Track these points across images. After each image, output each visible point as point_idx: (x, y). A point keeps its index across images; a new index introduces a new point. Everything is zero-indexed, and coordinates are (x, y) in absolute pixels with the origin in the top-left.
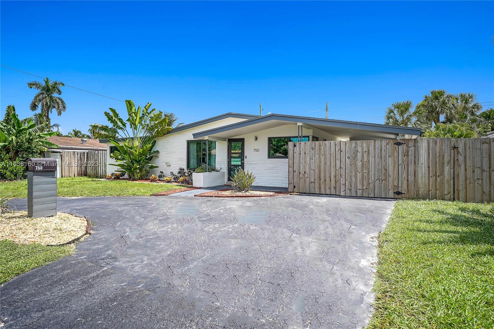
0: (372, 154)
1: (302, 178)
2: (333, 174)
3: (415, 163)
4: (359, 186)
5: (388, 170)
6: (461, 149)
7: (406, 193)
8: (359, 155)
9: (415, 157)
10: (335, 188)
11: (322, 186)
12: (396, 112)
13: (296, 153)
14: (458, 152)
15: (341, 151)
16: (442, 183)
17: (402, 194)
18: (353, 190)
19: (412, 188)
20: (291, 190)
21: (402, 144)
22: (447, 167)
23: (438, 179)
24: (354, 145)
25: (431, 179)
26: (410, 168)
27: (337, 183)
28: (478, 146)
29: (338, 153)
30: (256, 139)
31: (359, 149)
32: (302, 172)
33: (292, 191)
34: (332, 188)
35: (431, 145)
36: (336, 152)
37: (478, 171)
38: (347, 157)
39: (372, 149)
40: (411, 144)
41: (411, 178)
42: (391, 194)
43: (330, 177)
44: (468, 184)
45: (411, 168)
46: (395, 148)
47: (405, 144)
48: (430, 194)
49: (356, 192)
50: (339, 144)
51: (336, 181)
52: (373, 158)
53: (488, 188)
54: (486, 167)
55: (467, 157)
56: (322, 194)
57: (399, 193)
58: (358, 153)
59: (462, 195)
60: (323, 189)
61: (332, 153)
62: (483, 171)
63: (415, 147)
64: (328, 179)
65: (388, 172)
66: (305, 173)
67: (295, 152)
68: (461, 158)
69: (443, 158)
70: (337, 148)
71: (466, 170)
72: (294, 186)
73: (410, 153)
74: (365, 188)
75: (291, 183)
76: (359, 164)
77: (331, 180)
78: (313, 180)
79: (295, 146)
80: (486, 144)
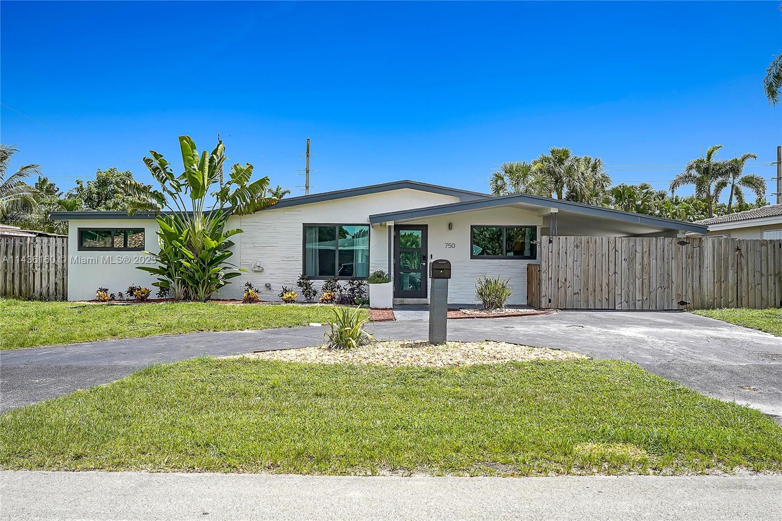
0: (653, 257)
1: (561, 287)
2: (605, 281)
3: (700, 266)
4: (638, 296)
5: (670, 275)
6: (743, 251)
7: (691, 303)
8: (639, 256)
9: (700, 260)
10: (608, 300)
11: (591, 298)
12: (507, 179)
13: (552, 252)
14: (741, 255)
15: (616, 250)
16: (726, 289)
17: (686, 303)
18: (631, 302)
19: (697, 297)
20: (545, 306)
21: (687, 243)
22: (731, 271)
23: (723, 285)
24: (632, 243)
25: (716, 284)
26: (694, 272)
27: (610, 294)
28: (758, 248)
29: (612, 253)
30: (450, 226)
31: (639, 248)
32: (562, 279)
33: (547, 307)
34: (604, 300)
35: (716, 245)
36: (610, 252)
37: (758, 275)
38: (623, 259)
39: (653, 248)
40: (696, 243)
41: (696, 284)
42: (675, 306)
43: (601, 286)
44: (749, 290)
45: (696, 273)
46: (679, 248)
47: (690, 243)
48: (715, 304)
49: (635, 304)
50: (614, 240)
51: (609, 290)
52: (654, 261)
53: (766, 293)
54: (764, 272)
55: (749, 260)
56: (591, 309)
57: (682, 303)
58: (637, 254)
59: (745, 302)
60: (591, 302)
61: (603, 253)
62: (762, 275)
63: (700, 247)
64: (598, 289)
65: (671, 277)
66: (566, 280)
67: (550, 250)
68: (744, 261)
69: (727, 261)
70: (612, 246)
71: (748, 275)
72: (549, 299)
73: (695, 255)
74: (645, 298)
75: (546, 295)
76: (638, 268)
77: (602, 290)
78: (576, 291)
79: (550, 242)
80: (764, 246)
